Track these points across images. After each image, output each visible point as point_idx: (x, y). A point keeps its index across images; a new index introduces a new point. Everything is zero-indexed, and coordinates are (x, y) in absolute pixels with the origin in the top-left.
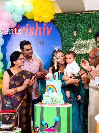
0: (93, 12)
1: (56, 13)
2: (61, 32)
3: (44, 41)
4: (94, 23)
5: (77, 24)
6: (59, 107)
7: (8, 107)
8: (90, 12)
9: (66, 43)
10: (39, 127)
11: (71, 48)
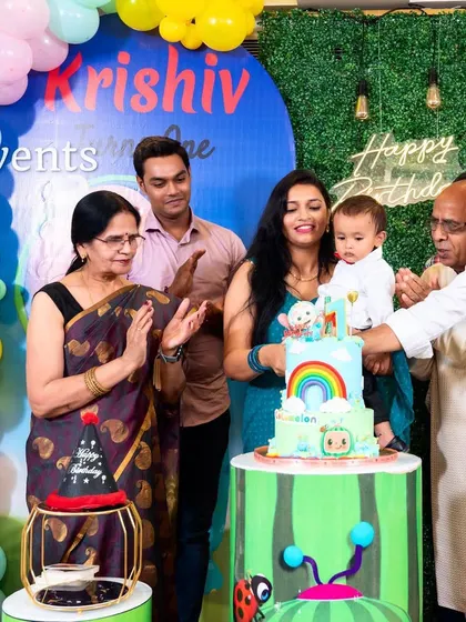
0: (447, 11)
1: (265, 8)
2: (290, 101)
3: (207, 142)
4: (449, 63)
5: (370, 62)
6: (372, 476)
7: (86, 481)
8: (429, 11)
9: (317, 151)
10: (271, 580)
11: (341, 179)
